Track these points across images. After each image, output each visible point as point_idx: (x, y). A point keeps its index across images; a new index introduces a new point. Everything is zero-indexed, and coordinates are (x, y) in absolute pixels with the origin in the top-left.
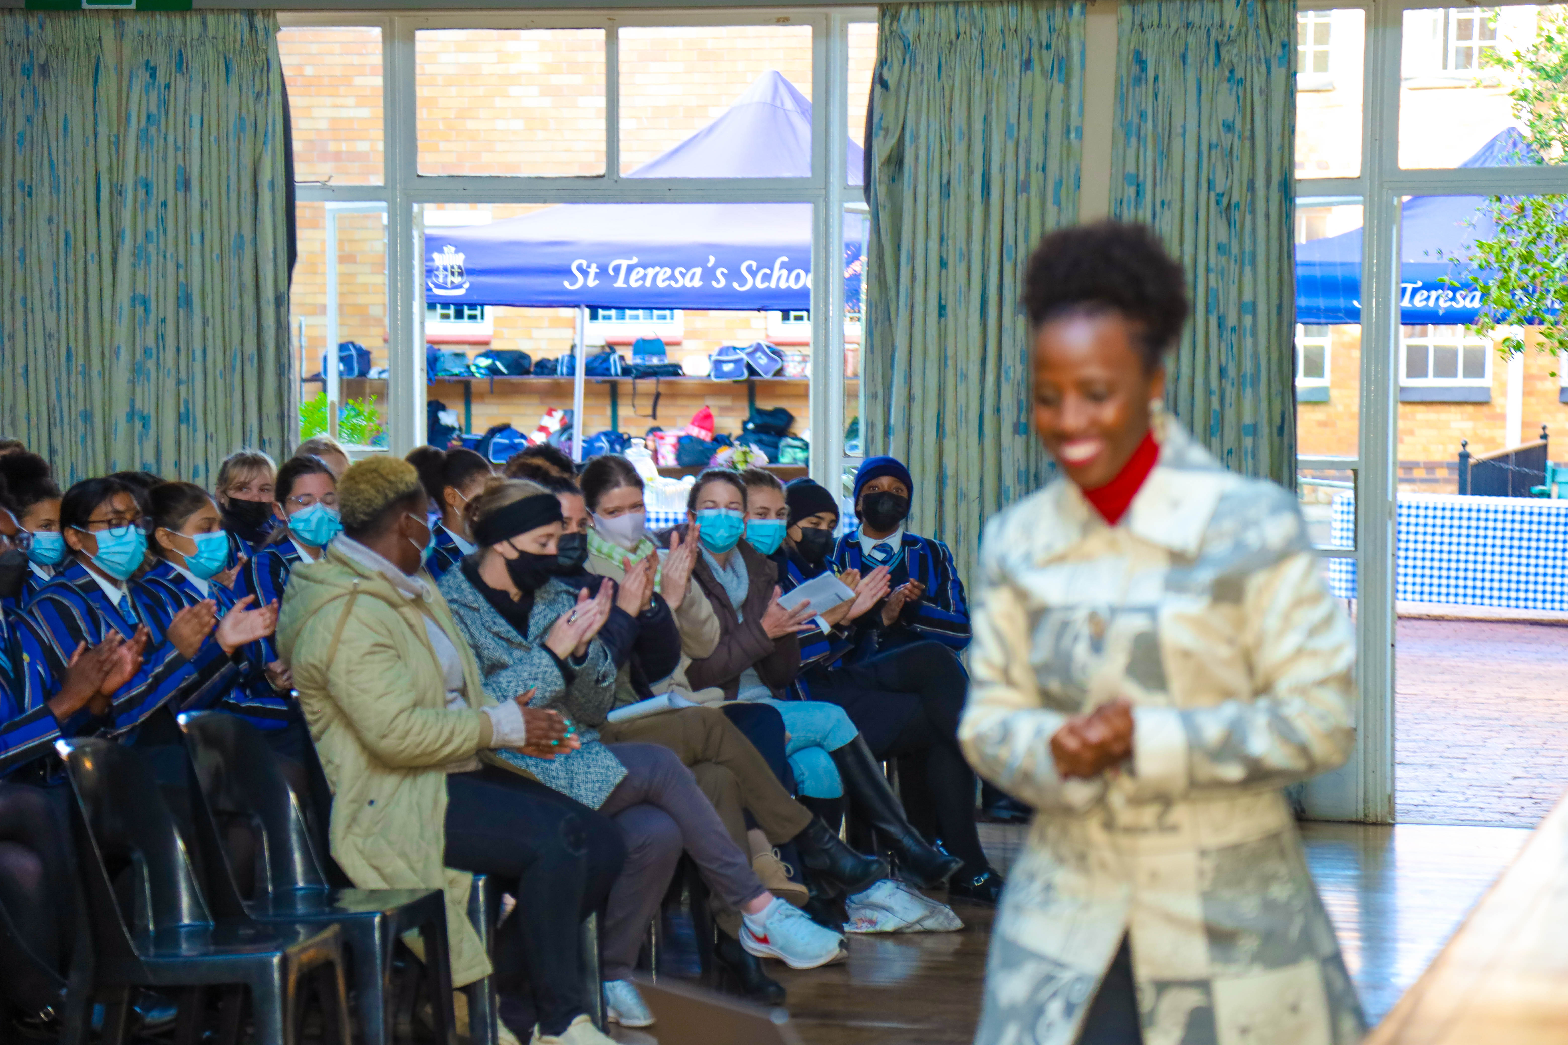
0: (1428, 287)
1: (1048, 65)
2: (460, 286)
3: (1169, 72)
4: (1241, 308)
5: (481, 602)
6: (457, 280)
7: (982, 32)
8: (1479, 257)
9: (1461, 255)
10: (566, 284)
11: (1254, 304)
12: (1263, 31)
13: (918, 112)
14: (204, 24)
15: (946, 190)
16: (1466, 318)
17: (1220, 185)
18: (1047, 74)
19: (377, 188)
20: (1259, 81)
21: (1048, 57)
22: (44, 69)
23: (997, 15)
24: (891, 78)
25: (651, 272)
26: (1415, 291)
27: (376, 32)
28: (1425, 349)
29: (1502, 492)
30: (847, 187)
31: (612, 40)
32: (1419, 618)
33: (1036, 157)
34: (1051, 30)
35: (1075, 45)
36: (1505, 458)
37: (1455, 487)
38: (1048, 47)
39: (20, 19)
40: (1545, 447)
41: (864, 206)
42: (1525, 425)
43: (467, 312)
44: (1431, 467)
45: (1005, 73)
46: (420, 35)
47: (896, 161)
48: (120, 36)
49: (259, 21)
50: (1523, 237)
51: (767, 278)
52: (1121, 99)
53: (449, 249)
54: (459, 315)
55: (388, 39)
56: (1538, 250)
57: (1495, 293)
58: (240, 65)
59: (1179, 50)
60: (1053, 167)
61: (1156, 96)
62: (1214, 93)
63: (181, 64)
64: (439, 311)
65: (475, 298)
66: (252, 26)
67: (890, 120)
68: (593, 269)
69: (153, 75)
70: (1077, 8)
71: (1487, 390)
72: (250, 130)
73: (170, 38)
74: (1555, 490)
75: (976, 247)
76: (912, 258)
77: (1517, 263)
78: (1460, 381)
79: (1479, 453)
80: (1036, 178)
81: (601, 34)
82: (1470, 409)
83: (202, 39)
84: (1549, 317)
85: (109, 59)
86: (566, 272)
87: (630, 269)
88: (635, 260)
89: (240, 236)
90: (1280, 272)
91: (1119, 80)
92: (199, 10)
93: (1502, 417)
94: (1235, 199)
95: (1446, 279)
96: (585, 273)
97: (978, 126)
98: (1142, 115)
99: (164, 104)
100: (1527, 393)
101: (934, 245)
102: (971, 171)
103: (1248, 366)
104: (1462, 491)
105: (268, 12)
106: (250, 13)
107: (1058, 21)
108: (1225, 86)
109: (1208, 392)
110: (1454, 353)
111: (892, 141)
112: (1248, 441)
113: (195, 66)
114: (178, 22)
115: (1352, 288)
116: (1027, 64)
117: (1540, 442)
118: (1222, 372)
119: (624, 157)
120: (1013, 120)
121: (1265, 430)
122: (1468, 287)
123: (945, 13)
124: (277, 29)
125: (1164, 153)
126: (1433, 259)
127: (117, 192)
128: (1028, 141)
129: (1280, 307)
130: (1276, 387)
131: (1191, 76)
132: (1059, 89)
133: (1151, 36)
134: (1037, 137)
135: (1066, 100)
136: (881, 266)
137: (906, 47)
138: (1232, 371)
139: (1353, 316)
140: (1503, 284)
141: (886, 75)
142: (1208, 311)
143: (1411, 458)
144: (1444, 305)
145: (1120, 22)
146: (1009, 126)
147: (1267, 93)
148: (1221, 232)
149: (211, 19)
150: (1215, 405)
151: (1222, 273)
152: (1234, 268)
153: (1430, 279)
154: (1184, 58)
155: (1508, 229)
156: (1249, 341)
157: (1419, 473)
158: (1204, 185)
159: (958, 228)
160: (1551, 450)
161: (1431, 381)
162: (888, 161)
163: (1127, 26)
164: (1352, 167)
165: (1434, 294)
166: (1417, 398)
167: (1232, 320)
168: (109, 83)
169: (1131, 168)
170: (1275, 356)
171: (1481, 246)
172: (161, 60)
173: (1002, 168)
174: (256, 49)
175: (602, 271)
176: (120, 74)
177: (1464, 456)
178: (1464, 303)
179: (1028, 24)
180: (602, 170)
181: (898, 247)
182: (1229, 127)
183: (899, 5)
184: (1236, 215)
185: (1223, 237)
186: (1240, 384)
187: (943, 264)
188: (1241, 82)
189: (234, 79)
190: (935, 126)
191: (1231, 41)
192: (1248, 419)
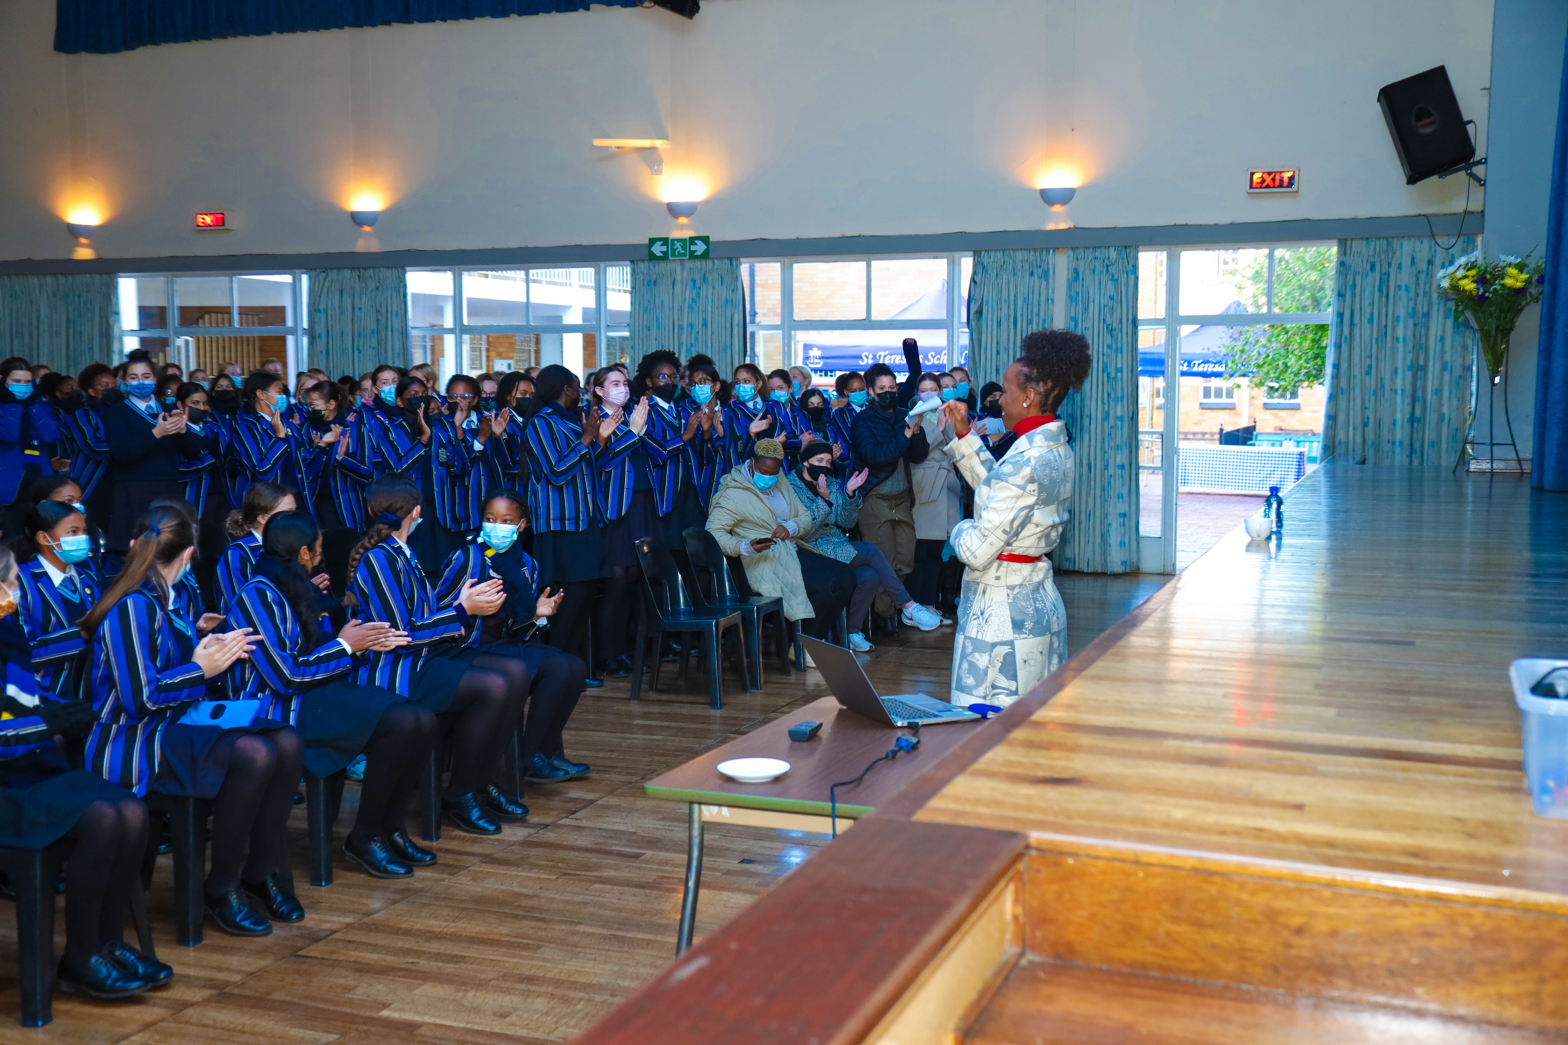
0: (1205, 362)
1: (1040, 274)
2: (817, 363)
3: (1088, 276)
4: (1117, 370)
5: (803, 485)
6: (818, 361)
7: (1014, 261)
8: (1224, 351)
9: (1217, 350)
10: (861, 363)
11: (1122, 368)
12: (1125, 260)
13: (988, 292)
14: (714, 263)
15: (999, 323)
16: (1218, 375)
17: (1108, 321)
18: (1040, 278)
19: (777, 326)
20: (1124, 280)
21: (1040, 271)
22: (655, 282)
23: (1019, 255)
24: (978, 280)
25: (893, 357)
26: (1199, 364)
27: (778, 265)
28: (1210, 388)
29: (1237, 443)
30: (960, 323)
31: (869, 266)
32: (1200, 494)
33: (1035, 310)
34: (1041, 260)
35: (1051, 266)
36: (1238, 431)
37: (1218, 442)
38: (1040, 267)
39: (646, 263)
40: (1254, 427)
41: (967, 330)
42: (1249, 417)
43: (829, 374)
44: (1212, 434)
45: (1023, 277)
46: (795, 266)
47: (980, 312)
48: (683, 269)
49: (734, 262)
50: (1241, 343)
51: (938, 359)
52: (1069, 287)
53: (815, 349)
54: (826, 375)
55: (783, 268)
56: (1247, 348)
57: (1230, 365)
58: (727, 279)
59: (1092, 268)
60: (1042, 314)
61: (1083, 286)
62: (1106, 285)
63: (705, 279)
64: (819, 373)
65: (825, 368)
66: (731, 264)
67: (977, 296)
68: (871, 356)
69: (694, 284)
70: (1051, 252)
71: (1234, 404)
72: (730, 304)
73: (701, 269)
74: (1257, 443)
75: (1011, 346)
76: (986, 350)
77: (1239, 353)
78: (1224, 400)
79: (1228, 428)
80: (1035, 318)
81: (864, 264)
82: (1228, 411)
83: (713, 270)
84: (1251, 375)
85: (679, 278)
86: (860, 357)
87: (885, 356)
88: (887, 353)
89: (726, 345)
90: (1132, 355)
91: (1068, 280)
92: (712, 259)
93: (1240, 414)
94: (1114, 327)
95: (1210, 359)
96: (867, 358)
97: (1012, 298)
98: (1077, 294)
99: (698, 294)
100: (1251, 405)
101: (994, 345)
102: (1009, 316)
103: (1119, 394)
104: (1221, 443)
105: (737, 259)
106: (731, 259)
107: (1044, 257)
108: (1110, 282)
109: (1103, 403)
110: (1221, 389)
111: (978, 304)
112: (1119, 423)
113: (710, 279)
114: (704, 263)
115: (1161, 362)
116: (1032, 274)
117: (1253, 424)
118: (1109, 395)
119: (873, 313)
120: (1026, 296)
121: (1126, 419)
122: (1220, 363)
123: (999, 254)
124: (741, 264)
125: (1086, 309)
126: (1206, 351)
127: (681, 328)
128: (1032, 304)
129: (1132, 370)
130: (1130, 401)
131: (1097, 278)
132: (1044, 284)
133: (1081, 263)
134: (1035, 302)
135: (1047, 288)
136: (974, 354)
137: (984, 267)
138: (1113, 395)
139: (1162, 373)
140: (1233, 362)
141: (976, 278)
142: (1103, 372)
143: (1186, 430)
144: (1210, 370)
145: (1068, 257)
146: (1025, 299)
147: (1127, 284)
148: (1108, 340)
149: (716, 262)
150: (1106, 408)
151: (1109, 356)
152: (1114, 354)
153: (1206, 359)
154: (1094, 271)
155: (1236, 340)
156: (1120, 384)
157: (1207, 436)
158: (1102, 321)
159: (1004, 338)
160: (1257, 428)
161: (1212, 400)
162: (977, 312)
163: (1071, 258)
164: (1161, 313)
165: (1207, 365)
166: (1207, 406)
167: (1113, 375)
168: (678, 286)
169: (1073, 314)
170: (1130, 389)
171: (1224, 346)
172: (698, 278)
173: (1022, 315)
174: (732, 273)
175: (874, 357)
176: (682, 283)
177: (1222, 430)
178: (1218, 369)
179: (1032, 258)
180: (864, 317)
181: (980, 346)
182: (1112, 298)
183: (980, 252)
184: (1114, 333)
185: (1109, 342)
186: (1116, 401)
187: (998, 353)
188: (1117, 280)
189: (724, 285)
190: (995, 298)
191: (1113, 265)
192: (1119, 413)
